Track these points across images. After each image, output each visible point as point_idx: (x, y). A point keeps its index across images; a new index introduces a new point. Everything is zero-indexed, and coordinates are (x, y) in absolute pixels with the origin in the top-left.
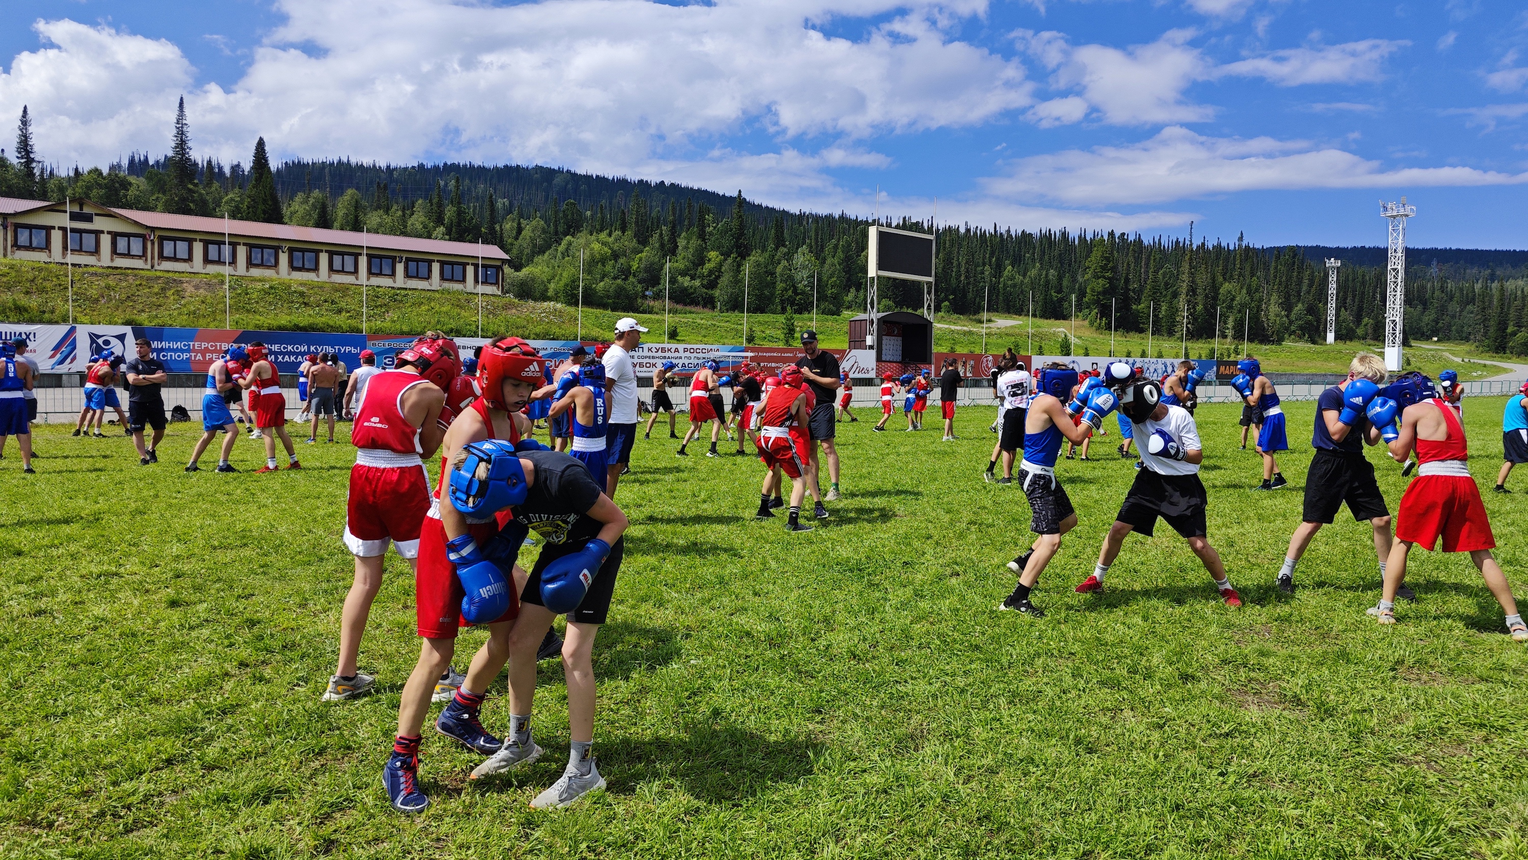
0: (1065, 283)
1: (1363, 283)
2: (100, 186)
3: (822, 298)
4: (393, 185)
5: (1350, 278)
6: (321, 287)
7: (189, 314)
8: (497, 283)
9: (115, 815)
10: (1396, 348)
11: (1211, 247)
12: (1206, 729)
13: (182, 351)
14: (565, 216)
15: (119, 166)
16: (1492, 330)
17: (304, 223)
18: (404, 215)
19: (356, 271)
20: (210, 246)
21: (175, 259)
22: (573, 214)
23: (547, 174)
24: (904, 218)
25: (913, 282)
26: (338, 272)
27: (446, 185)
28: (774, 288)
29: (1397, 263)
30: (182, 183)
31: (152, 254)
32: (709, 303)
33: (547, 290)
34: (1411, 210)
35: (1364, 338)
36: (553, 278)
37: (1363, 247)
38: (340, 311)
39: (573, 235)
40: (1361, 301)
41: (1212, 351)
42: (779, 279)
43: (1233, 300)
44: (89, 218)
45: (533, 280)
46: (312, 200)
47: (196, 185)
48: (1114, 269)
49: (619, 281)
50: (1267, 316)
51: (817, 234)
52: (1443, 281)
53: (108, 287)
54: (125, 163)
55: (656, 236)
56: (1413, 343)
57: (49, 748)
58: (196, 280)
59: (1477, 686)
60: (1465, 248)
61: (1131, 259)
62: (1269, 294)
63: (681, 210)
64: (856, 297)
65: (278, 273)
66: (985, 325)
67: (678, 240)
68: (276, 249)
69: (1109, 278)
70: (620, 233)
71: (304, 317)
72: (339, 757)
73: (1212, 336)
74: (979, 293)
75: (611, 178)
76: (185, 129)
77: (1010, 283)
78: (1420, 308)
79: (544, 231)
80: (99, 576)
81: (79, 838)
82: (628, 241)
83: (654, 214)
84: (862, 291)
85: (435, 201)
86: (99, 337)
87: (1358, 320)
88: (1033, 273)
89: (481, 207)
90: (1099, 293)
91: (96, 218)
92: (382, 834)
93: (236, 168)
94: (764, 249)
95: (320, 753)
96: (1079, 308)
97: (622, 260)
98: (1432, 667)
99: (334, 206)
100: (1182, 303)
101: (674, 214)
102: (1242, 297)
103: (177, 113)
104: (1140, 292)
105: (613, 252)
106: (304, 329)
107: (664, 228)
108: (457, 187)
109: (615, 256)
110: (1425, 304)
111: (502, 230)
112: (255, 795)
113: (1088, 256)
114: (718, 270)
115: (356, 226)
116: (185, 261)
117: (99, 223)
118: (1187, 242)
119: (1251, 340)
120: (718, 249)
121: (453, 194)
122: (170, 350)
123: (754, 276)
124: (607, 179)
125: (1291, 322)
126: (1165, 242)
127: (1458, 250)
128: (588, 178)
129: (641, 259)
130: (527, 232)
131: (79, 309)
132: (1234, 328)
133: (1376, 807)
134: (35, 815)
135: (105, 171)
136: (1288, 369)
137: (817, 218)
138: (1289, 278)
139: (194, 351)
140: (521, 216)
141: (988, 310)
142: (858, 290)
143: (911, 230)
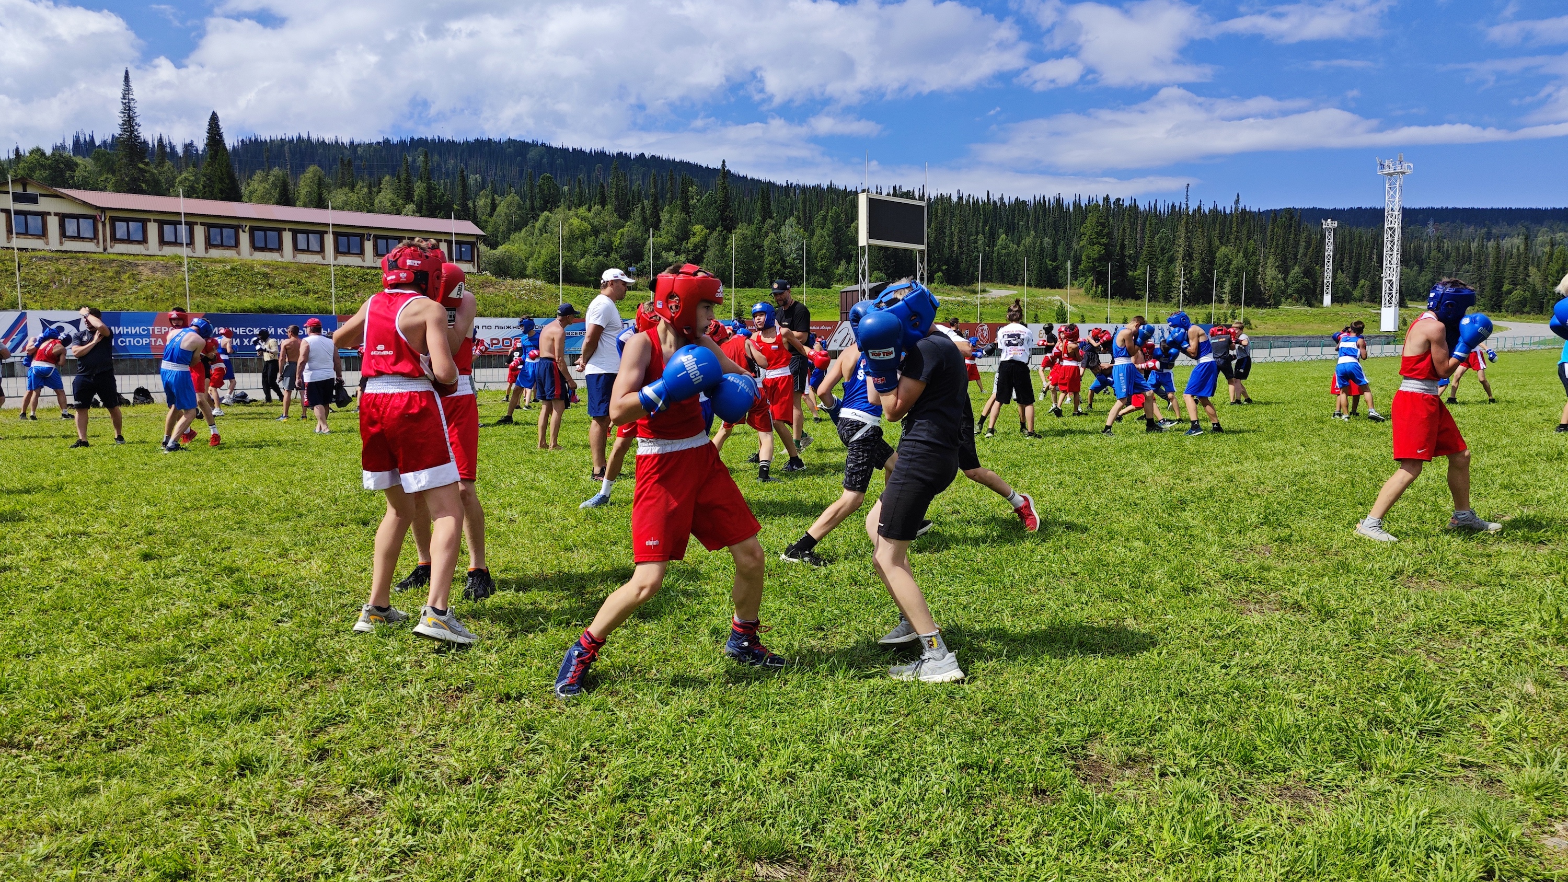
0: (1060, 250)
1: (1360, 244)
2: (43, 167)
3: (812, 271)
4: (358, 162)
5: (1347, 240)
6: (286, 268)
7: (146, 298)
8: (472, 260)
9: (96, 735)
10: (1393, 308)
11: (1207, 211)
12: (1208, 630)
13: (141, 336)
14: (541, 190)
15: (63, 147)
16: (1487, 289)
17: (264, 200)
18: (370, 193)
19: (322, 250)
20: (166, 227)
21: (128, 241)
22: (549, 189)
23: (519, 149)
24: (895, 188)
25: (905, 250)
26: (303, 251)
27: (414, 161)
28: (762, 261)
29: (1393, 222)
30: (132, 163)
31: (104, 235)
33: (525, 268)
34: (1408, 167)
35: (1361, 300)
36: (532, 255)
37: (1360, 208)
38: (307, 293)
39: (550, 211)
40: (1358, 263)
41: (1209, 316)
42: (767, 252)
43: (1229, 264)
44: (33, 200)
45: (510, 258)
46: (271, 179)
47: (147, 164)
48: (1109, 235)
49: (601, 258)
50: (1263, 279)
51: (805, 206)
52: (1440, 240)
53: (59, 272)
54: (69, 143)
55: (638, 210)
56: (1410, 304)
57: (23, 682)
58: (152, 263)
59: (1475, 590)
60: (1461, 207)
61: (1127, 224)
62: (1266, 258)
63: (662, 183)
64: (847, 269)
65: (239, 254)
66: (979, 296)
67: (661, 214)
68: (236, 228)
69: (1104, 244)
70: (599, 207)
71: (269, 300)
72: (329, 679)
73: (1209, 301)
74: (973, 262)
75: (588, 151)
76: (132, 104)
77: (1004, 251)
78: (1416, 268)
79: (520, 207)
80: (65, 535)
81: (60, 757)
82: (608, 215)
83: (635, 188)
84: (852, 264)
85: (403, 176)
86: (51, 323)
87: (1355, 283)
88: (1028, 241)
89: (452, 184)
90: (1094, 260)
91: (41, 199)
92: (377, 743)
93: (189, 147)
94: (750, 222)
95: (309, 677)
96: (1075, 276)
97: (603, 236)
98: (1431, 576)
99: (295, 184)
100: (1178, 268)
101: (656, 187)
102: (1238, 261)
103: (123, 87)
104: (1135, 258)
105: (593, 227)
106: (269, 311)
107: (646, 202)
108: (426, 162)
109: (596, 232)
110: (1421, 264)
111: (475, 206)
112: (243, 713)
113: (1083, 222)
114: (704, 245)
115: (320, 203)
116: (139, 242)
117: (45, 204)
118: (1184, 206)
119: (1248, 304)
120: (702, 222)
121: (422, 169)
122: (128, 335)
123: (741, 249)
124: (584, 152)
125: (1287, 286)
126: (1161, 207)
127: (1455, 209)
128: (564, 151)
129: (622, 235)
130: (502, 208)
131: (27, 295)
132: (1231, 292)
133: (1378, 689)
134: (11, 737)
135: (48, 152)
136: (1285, 332)
137: (804, 190)
138: (1286, 241)
139: (154, 335)
140: (495, 191)
141: (982, 281)
142: (848, 263)
143: (901, 196)
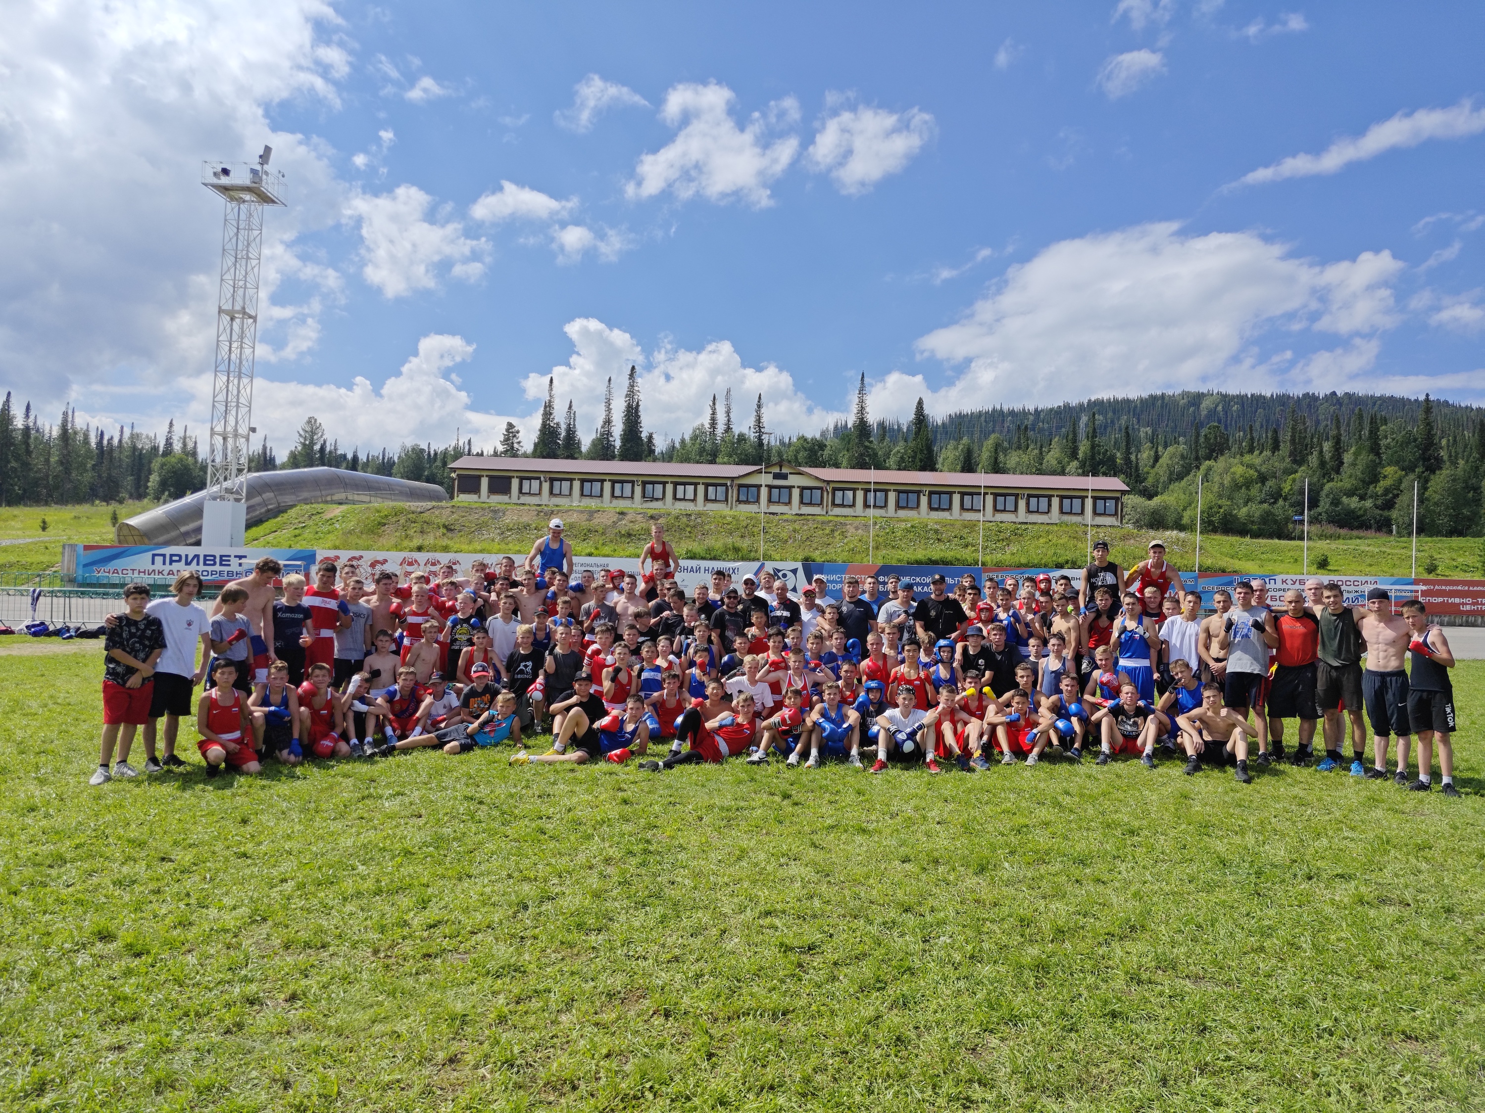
4: (1037, 425)
6: (952, 525)
8: (1116, 514)
14: (1207, 440)
18: (1041, 453)
19: (983, 509)
21: (842, 505)
22: (1216, 438)
26: (968, 510)
30: (861, 442)
31: (827, 502)
32: (1384, 526)
33: (1181, 518)
36: (1190, 505)
38: (966, 546)
39: (1214, 459)
44: (784, 477)
45: (1166, 509)
46: (961, 447)
47: (870, 441)
49: (1266, 505)
53: (795, 530)
54: (832, 430)
55: (1315, 454)
58: (857, 522)
65: (918, 514)
67: (1344, 456)
68: (919, 493)
70: (1270, 453)
71: (937, 552)
75: (1269, 396)
79: (1183, 457)
82: (1280, 461)
86: (779, 571)
91: (790, 476)
93: (901, 424)
97: (1270, 483)
99: (979, 449)
105: (1260, 474)
107: (1326, 444)
108: (1093, 422)
109: (1263, 478)
111: (1137, 459)
114: (1397, 487)
116: (850, 506)
117: (793, 480)
120: (1396, 463)
124: (1264, 397)
128: (1241, 398)
